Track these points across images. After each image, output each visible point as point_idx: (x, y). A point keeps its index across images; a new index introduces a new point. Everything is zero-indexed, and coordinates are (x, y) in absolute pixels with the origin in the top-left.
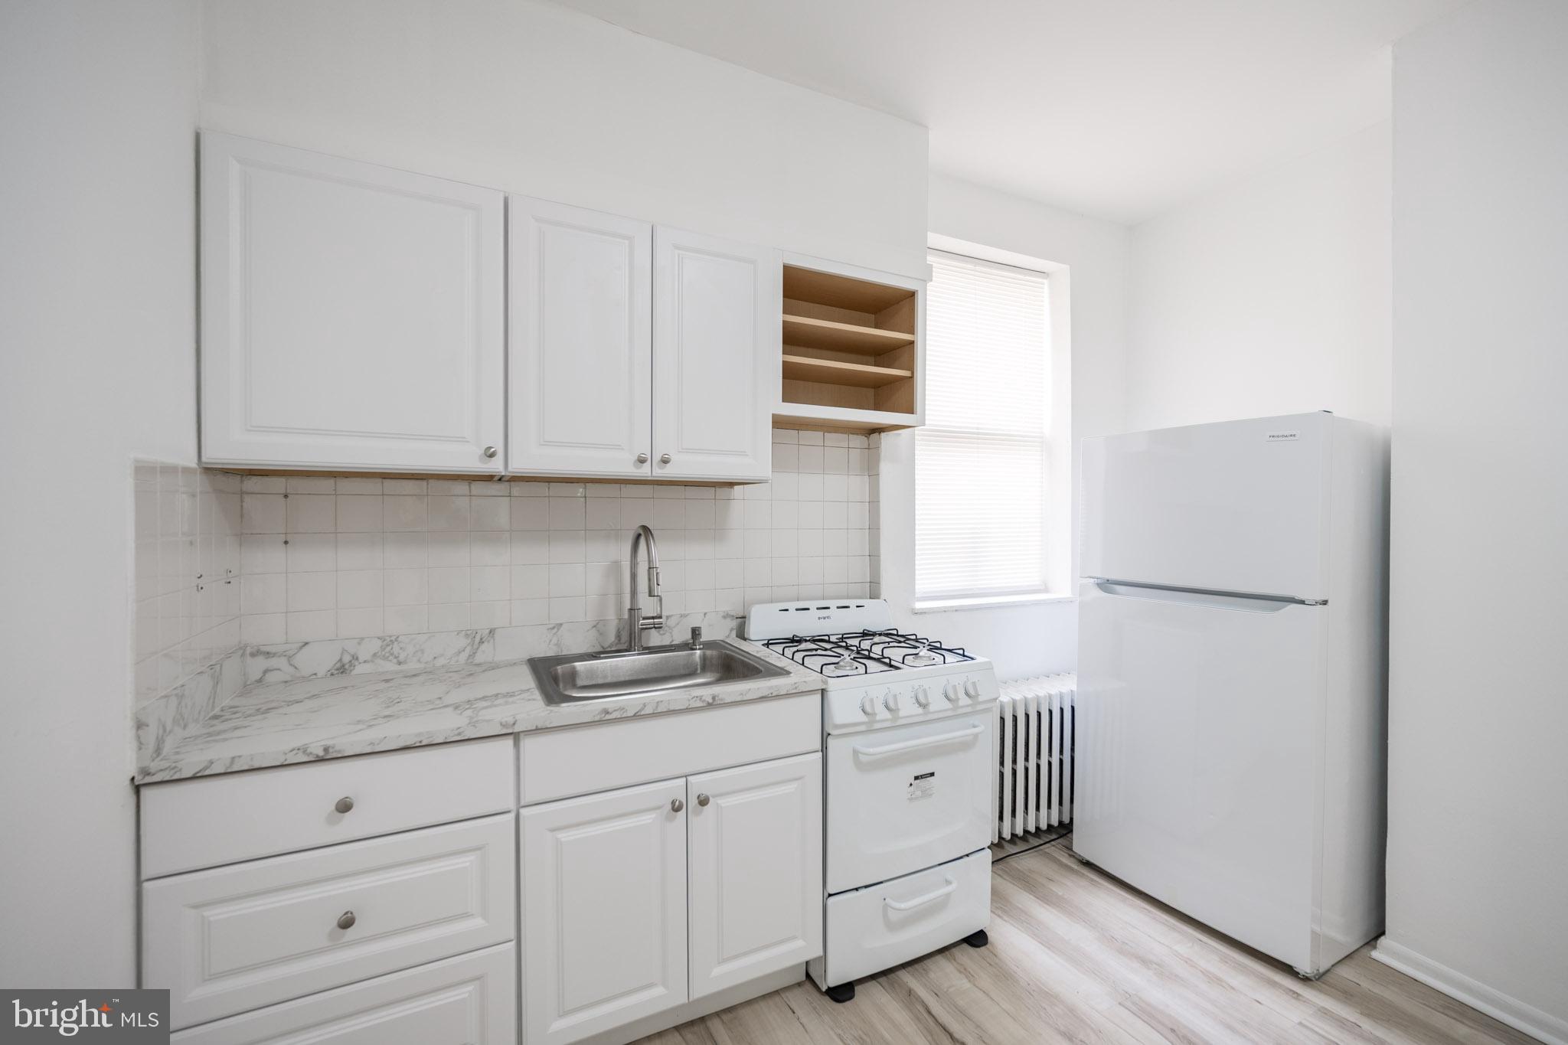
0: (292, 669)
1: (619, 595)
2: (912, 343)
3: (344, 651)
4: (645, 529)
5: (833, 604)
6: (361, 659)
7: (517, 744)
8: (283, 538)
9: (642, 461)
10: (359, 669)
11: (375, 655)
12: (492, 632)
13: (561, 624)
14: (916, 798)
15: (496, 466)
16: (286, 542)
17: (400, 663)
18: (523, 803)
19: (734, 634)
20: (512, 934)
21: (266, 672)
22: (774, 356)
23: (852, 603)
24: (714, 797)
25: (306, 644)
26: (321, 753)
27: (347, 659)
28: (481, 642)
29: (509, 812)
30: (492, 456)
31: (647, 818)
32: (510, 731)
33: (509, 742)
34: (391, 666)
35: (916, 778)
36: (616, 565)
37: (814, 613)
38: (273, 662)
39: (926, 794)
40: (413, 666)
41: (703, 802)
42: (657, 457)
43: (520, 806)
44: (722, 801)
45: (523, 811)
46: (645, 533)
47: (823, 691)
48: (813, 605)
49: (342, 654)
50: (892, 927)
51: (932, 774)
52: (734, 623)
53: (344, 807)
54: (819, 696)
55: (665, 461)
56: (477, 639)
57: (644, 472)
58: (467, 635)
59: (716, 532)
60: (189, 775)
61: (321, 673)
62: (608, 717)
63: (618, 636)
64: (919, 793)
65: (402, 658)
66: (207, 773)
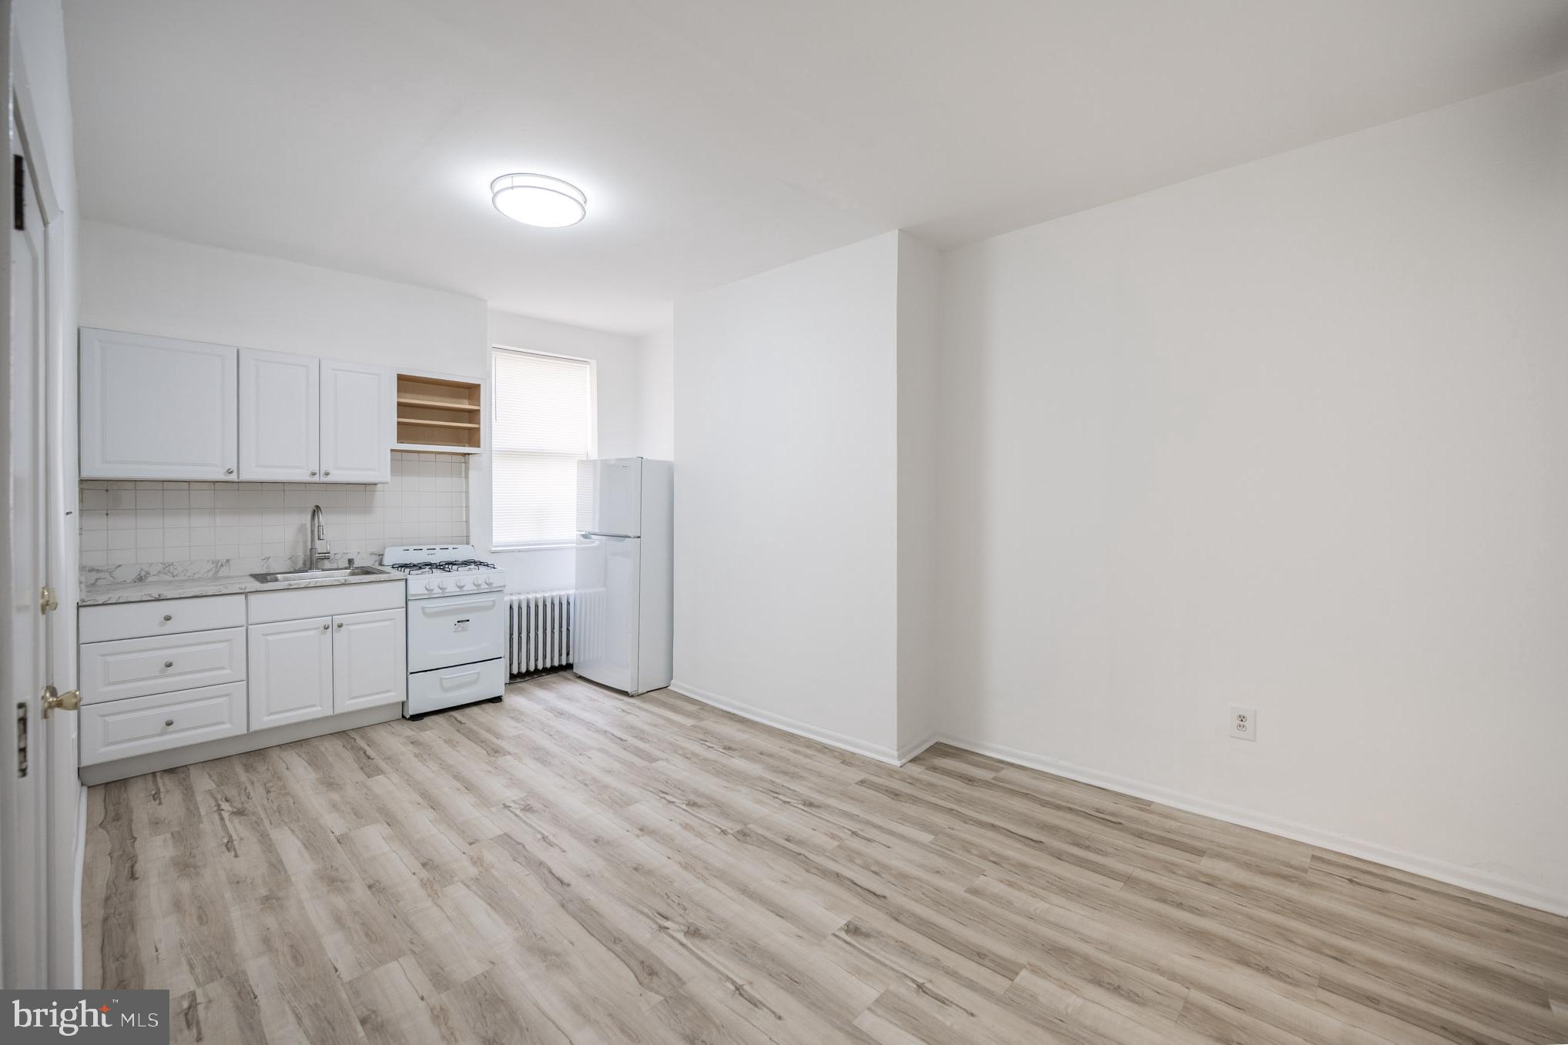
0: (112, 579)
1: (305, 542)
2: (479, 410)
3: (142, 570)
4: (317, 507)
5: (438, 547)
6: (151, 574)
7: (246, 598)
8: (105, 512)
9: (314, 474)
10: (150, 579)
11: (159, 572)
12: (228, 561)
13: (269, 558)
14: (459, 631)
15: (233, 477)
16: (107, 514)
17: (174, 576)
18: (249, 623)
19: (377, 563)
20: (245, 678)
21: (97, 580)
22: (392, 418)
23: (450, 547)
24: (346, 625)
25: (120, 566)
26: (157, 596)
27: (143, 574)
28: (222, 566)
29: (243, 626)
30: (231, 473)
31: (312, 633)
32: (243, 591)
33: (243, 597)
34: (169, 578)
35: (459, 622)
36: (302, 527)
37: (425, 552)
38: (102, 575)
39: (464, 629)
40: (182, 577)
41: (340, 626)
42: (322, 472)
43: (248, 624)
44: (352, 628)
45: (250, 627)
46: (316, 510)
47: (406, 580)
48: (425, 548)
49: (140, 571)
50: (446, 690)
51: (468, 621)
52: (377, 558)
53: (168, 618)
54: (404, 583)
55: (327, 474)
56: (220, 564)
57: (316, 479)
58: (213, 563)
59: (367, 508)
60: (101, 603)
61: (128, 581)
62: (292, 587)
63: (304, 564)
64: (460, 629)
65: (175, 573)
66: (109, 602)
